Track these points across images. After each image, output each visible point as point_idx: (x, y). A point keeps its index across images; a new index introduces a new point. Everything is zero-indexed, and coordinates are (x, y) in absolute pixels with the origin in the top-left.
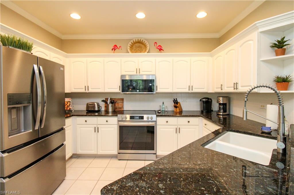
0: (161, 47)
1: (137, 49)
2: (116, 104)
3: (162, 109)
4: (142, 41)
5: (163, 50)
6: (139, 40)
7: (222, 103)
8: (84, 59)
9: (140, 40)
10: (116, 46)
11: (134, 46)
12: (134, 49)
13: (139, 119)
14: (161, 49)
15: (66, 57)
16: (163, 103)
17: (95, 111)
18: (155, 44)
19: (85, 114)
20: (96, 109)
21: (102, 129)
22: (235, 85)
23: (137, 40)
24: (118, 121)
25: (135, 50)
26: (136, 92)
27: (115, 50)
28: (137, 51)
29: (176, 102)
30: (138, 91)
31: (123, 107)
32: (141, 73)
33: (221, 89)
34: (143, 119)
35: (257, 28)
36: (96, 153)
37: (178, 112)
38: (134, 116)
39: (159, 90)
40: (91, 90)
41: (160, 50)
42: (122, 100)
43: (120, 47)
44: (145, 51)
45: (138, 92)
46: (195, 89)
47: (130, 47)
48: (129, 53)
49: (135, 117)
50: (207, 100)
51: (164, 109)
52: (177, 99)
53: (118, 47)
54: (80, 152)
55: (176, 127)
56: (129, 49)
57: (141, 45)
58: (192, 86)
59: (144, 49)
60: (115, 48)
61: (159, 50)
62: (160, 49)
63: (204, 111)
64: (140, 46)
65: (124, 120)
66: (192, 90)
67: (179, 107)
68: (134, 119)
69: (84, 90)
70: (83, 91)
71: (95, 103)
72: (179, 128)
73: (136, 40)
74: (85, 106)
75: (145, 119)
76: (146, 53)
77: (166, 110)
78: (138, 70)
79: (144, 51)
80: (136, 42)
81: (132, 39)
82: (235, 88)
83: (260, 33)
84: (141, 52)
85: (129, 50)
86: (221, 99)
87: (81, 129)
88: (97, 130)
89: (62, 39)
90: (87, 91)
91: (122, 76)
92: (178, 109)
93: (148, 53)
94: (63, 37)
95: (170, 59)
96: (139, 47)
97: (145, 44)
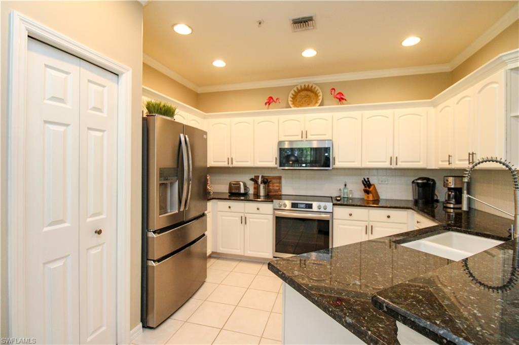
0: (343, 95)
1: (303, 100)
2: (271, 185)
3: (344, 195)
4: (312, 87)
5: (345, 100)
6: (306, 86)
7: (453, 186)
8: (227, 120)
9: (308, 86)
10: (271, 98)
11: (298, 96)
12: (298, 100)
13: (306, 208)
14: (343, 99)
15: (205, 117)
16: (345, 185)
17: (240, 195)
18: (331, 92)
19: (228, 197)
20: (242, 191)
21: (251, 220)
22: (471, 156)
23: (303, 87)
24: (275, 209)
25: (299, 102)
26: (301, 166)
27: (269, 104)
28: (302, 103)
29: (367, 184)
30: (304, 165)
31: (280, 190)
32: (310, 137)
33: (449, 163)
34: (311, 208)
35: (504, 63)
36: (242, 254)
37: (371, 201)
38: (297, 204)
39: (338, 164)
40: (235, 164)
41: (340, 101)
42: (280, 178)
43: (277, 99)
44: (316, 102)
45: (303, 167)
46: (402, 162)
47: (292, 98)
48: (291, 107)
49: (299, 205)
50: (425, 181)
51: (346, 194)
52: (370, 180)
53: (275, 99)
54: (221, 250)
55: (366, 223)
56: (291, 101)
57: (309, 93)
58: (397, 158)
59: (314, 99)
60: (270, 101)
61: (338, 100)
62: (341, 98)
63: (420, 201)
64: (307, 95)
65: (283, 208)
66: (397, 164)
67: (373, 192)
68: (297, 207)
69: (227, 163)
70: (225, 164)
71: (241, 183)
72: (372, 226)
73: (301, 86)
74: (228, 186)
75: (315, 208)
76: (317, 107)
77: (351, 196)
78: (304, 134)
79: (314, 102)
80: (301, 89)
81: (296, 85)
82: (471, 161)
83: (510, 71)
84: (308, 105)
85: (290, 103)
86: (451, 179)
87: (223, 218)
88: (244, 220)
89: (198, 92)
90: (230, 165)
91: (280, 143)
92: (371, 195)
93: (319, 106)
94: (200, 90)
95: (357, 114)
96: (306, 97)
97: (316, 91)
